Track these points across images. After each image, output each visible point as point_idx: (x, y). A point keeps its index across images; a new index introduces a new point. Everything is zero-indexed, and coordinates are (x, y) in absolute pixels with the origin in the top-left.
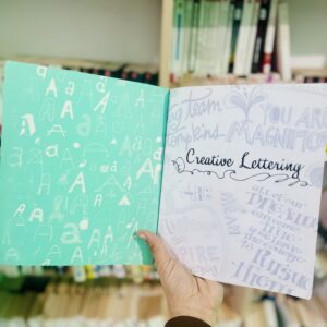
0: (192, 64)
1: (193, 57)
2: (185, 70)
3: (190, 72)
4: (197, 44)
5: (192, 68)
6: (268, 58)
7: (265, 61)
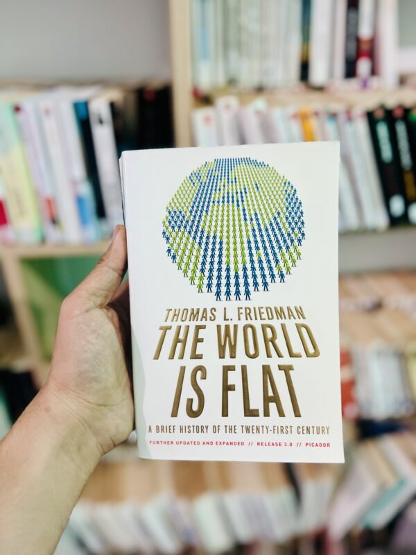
2: (221, 80)
6: (365, 47)
7: (359, 54)
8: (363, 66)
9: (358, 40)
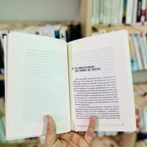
0: (101, 18)
1: (102, 15)
3: (100, 23)
4: (104, 7)
5: (101, 21)
7: (141, 15)
8: (143, 18)
9: (141, 10)
